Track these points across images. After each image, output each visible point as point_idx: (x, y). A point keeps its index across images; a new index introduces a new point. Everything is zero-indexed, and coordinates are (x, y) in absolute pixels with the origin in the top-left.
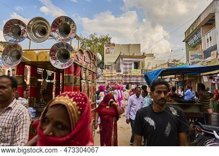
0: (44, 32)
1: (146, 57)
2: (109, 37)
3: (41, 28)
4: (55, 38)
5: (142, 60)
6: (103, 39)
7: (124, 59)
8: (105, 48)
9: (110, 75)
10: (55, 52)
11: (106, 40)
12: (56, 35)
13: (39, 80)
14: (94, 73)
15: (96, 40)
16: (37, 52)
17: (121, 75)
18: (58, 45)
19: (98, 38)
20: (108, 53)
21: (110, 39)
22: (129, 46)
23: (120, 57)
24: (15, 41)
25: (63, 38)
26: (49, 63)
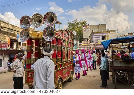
0: (40, 21)
1: (109, 32)
2: (85, 21)
3: (38, 20)
4: (45, 25)
5: (107, 34)
6: (82, 23)
7: (95, 34)
8: (83, 28)
9: (86, 44)
10: (46, 32)
11: (83, 23)
12: (46, 22)
13: (40, 48)
14: (71, 43)
15: (78, 24)
16: (38, 32)
17: (93, 44)
18: (47, 28)
19: (79, 22)
20: (85, 31)
21: (86, 22)
22: (98, 25)
23: (93, 33)
24: (26, 28)
25: (50, 24)
26: (43, 38)
